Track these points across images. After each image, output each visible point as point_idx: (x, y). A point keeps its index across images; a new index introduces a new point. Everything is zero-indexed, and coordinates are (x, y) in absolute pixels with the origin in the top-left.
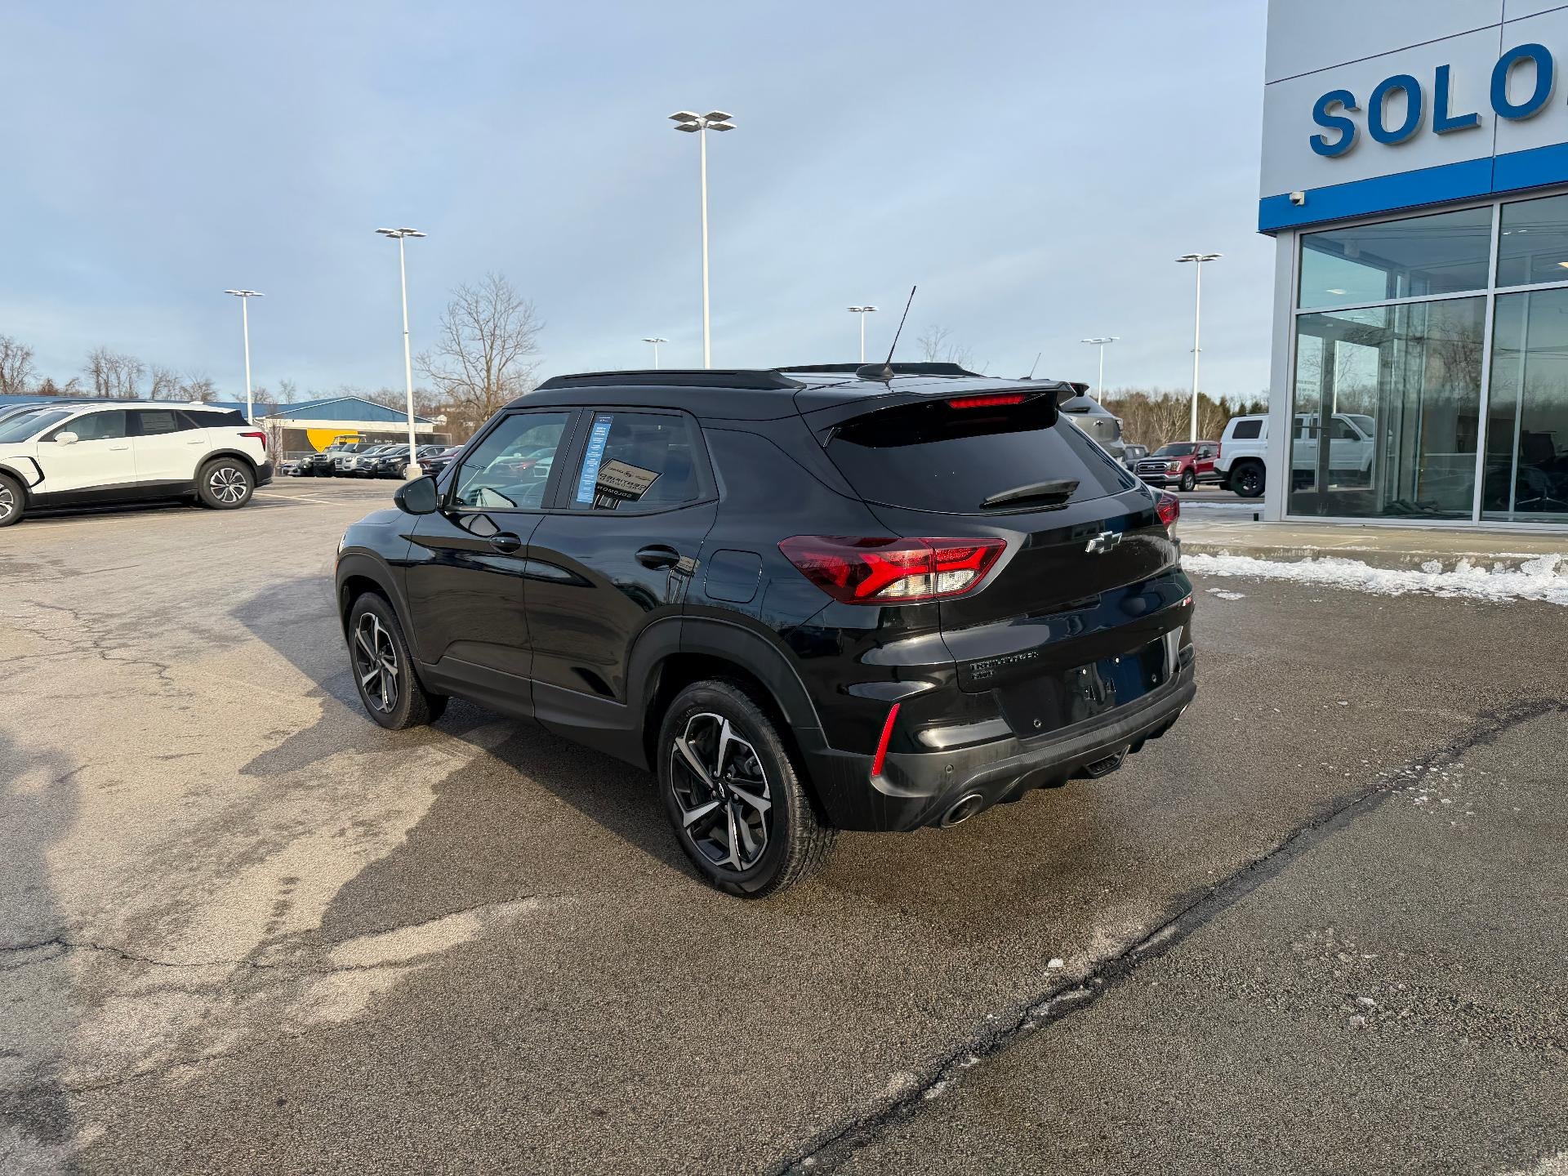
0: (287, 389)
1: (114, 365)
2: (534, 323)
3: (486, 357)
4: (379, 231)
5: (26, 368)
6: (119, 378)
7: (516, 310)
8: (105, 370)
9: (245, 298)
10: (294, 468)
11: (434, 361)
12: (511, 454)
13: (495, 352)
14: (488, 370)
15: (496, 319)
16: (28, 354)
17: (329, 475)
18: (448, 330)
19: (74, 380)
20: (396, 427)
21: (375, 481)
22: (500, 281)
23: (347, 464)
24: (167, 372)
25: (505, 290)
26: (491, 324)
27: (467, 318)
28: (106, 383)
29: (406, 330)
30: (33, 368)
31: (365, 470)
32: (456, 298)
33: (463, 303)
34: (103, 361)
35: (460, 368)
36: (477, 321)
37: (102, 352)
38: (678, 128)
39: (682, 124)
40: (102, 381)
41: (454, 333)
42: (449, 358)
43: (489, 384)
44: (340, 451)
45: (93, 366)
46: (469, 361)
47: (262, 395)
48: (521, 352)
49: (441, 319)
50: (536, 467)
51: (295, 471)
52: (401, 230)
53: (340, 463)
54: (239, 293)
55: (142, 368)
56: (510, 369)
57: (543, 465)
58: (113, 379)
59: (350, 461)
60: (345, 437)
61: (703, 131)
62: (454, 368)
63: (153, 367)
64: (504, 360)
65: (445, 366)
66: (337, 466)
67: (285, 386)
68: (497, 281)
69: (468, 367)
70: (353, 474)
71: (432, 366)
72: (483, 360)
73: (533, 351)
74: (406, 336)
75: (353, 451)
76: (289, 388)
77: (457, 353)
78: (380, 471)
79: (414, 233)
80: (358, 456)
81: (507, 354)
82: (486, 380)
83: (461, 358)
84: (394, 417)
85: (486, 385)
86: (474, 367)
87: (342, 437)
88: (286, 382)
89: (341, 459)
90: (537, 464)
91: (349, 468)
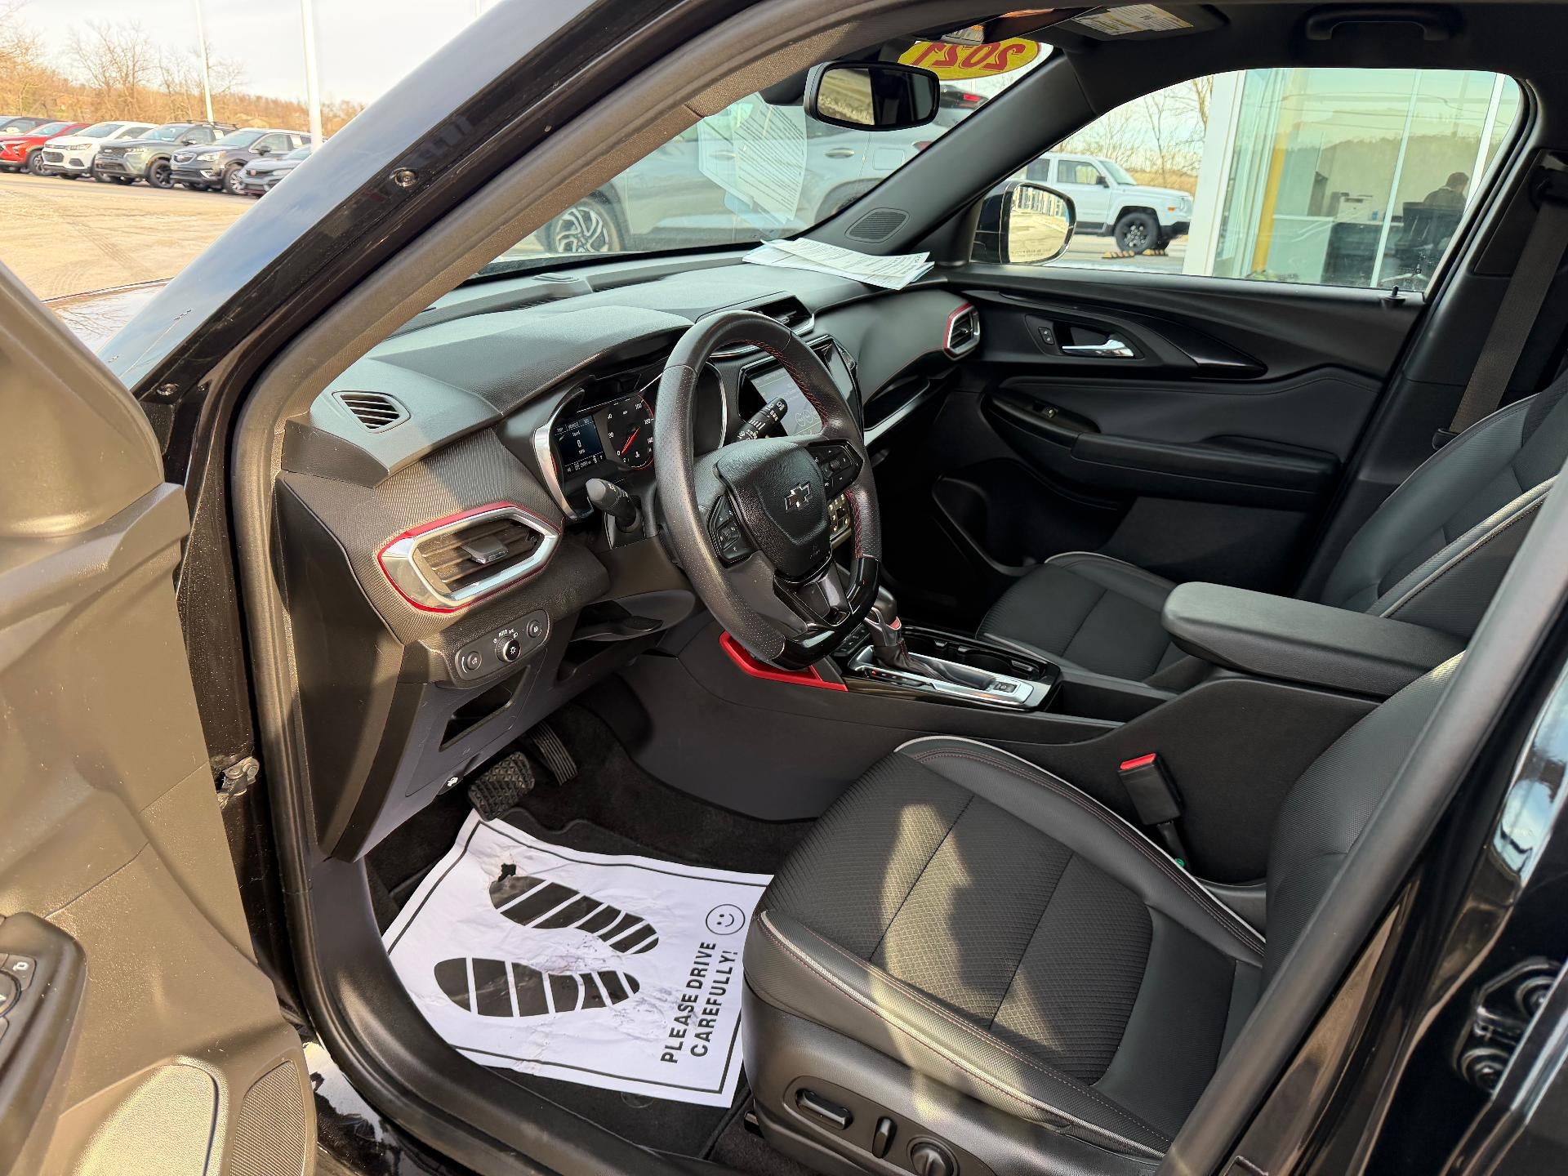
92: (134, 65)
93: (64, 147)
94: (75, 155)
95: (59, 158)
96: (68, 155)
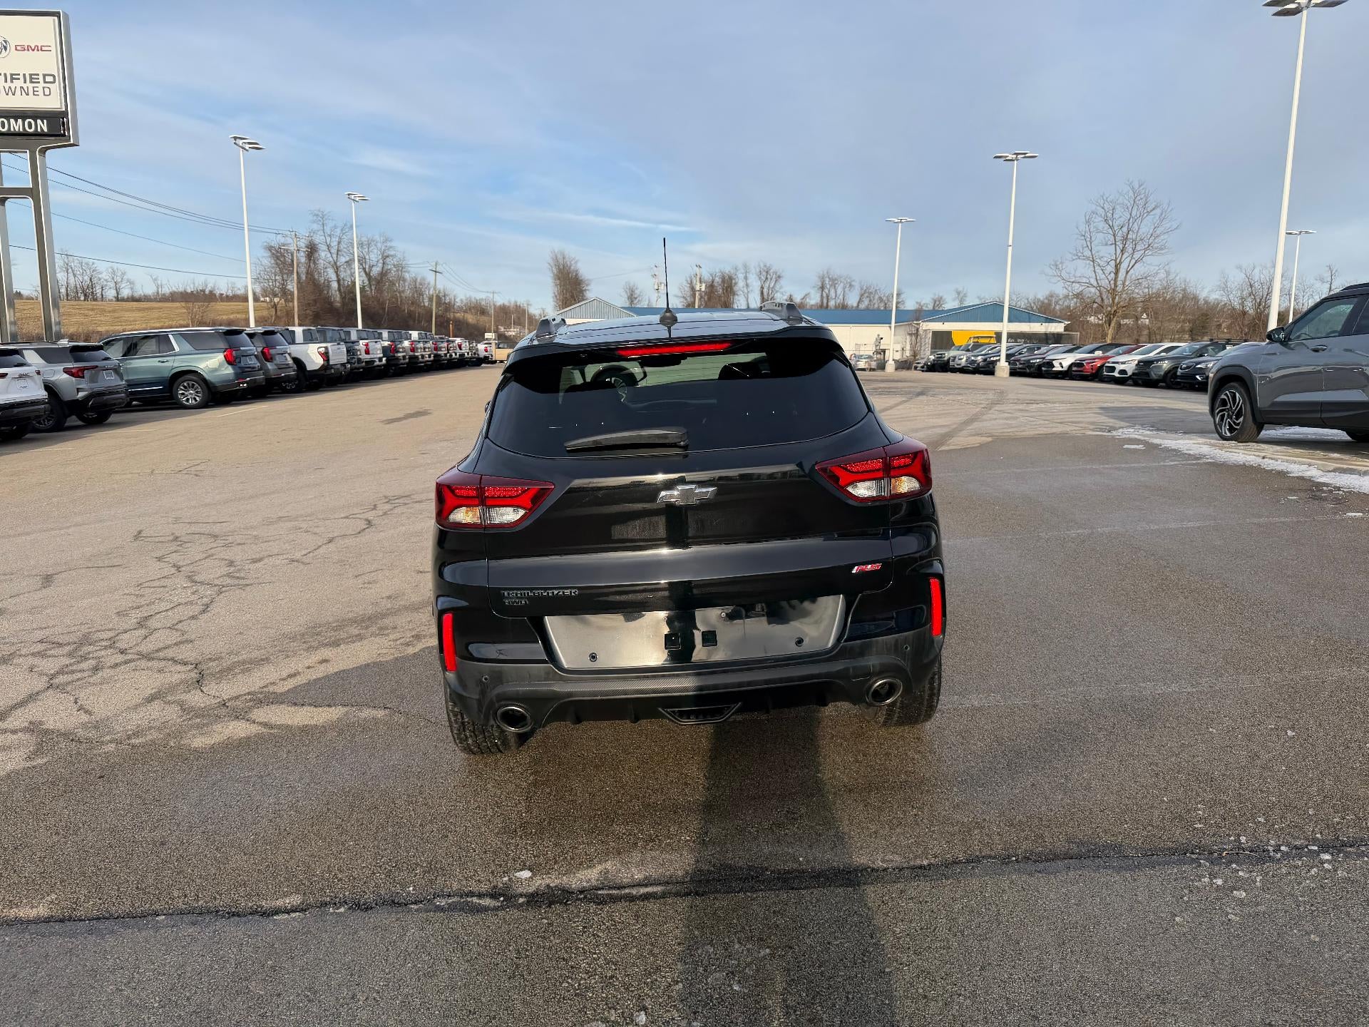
0: (960, 295)
1: (834, 282)
2: (1168, 225)
3: (1116, 260)
4: (996, 157)
5: (777, 287)
6: (836, 292)
7: (1151, 213)
8: (828, 286)
9: (900, 224)
10: (922, 365)
11: (1067, 267)
12: (1092, 352)
13: (1125, 256)
14: (1116, 273)
15: (1131, 225)
16: (779, 277)
17: (946, 371)
18: (1083, 238)
19: (806, 295)
20: (1030, 328)
21: (977, 376)
22: (1140, 186)
23: (959, 362)
24: (870, 286)
25: (1142, 196)
26: (1125, 229)
27: (1102, 225)
28: (828, 296)
29: (1010, 243)
30: (781, 287)
31: (971, 367)
32: (1094, 207)
33: (1101, 211)
34: (827, 279)
35: (1090, 273)
36: (1111, 227)
37: (827, 273)
38: (1274, 15)
39: (1280, 9)
40: (825, 295)
41: (1088, 239)
42: (1080, 263)
43: (1116, 286)
44: (958, 350)
45: (820, 284)
46: (1099, 265)
47: (939, 301)
48: (1150, 253)
49: (1077, 228)
50: (1107, 365)
51: (922, 367)
52: (1015, 154)
53: (953, 361)
54: (897, 221)
55: (853, 283)
56: (1139, 270)
57: (1113, 363)
58: (832, 294)
59: (961, 359)
60: (978, 337)
61: (1305, 12)
62: (1083, 270)
63: (860, 283)
64: (1133, 261)
65: (1075, 271)
66: (951, 363)
67: (959, 293)
68: (1136, 186)
69: (1097, 271)
70: (963, 370)
71: (1064, 271)
72: (1113, 263)
73: (1163, 252)
74: (1010, 248)
75: (968, 350)
76: (961, 295)
77: (1088, 258)
78: (982, 367)
79: (1027, 155)
80: (969, 354)
81: (1137, 256)
82: (1112, 282)
83: (1092, 263)
84: (1029, 318)
85: (1113, 286)
86: (1102, 270)
87: (974, 337)
88: (961, 289)
89: (955, 357)
90: (1109, 362)
91: (960, 365)
92: (1267, 295)
93: (1117, 363)
94: (1122, 367)
95: (1113, 369)
96: (1119, 367)
